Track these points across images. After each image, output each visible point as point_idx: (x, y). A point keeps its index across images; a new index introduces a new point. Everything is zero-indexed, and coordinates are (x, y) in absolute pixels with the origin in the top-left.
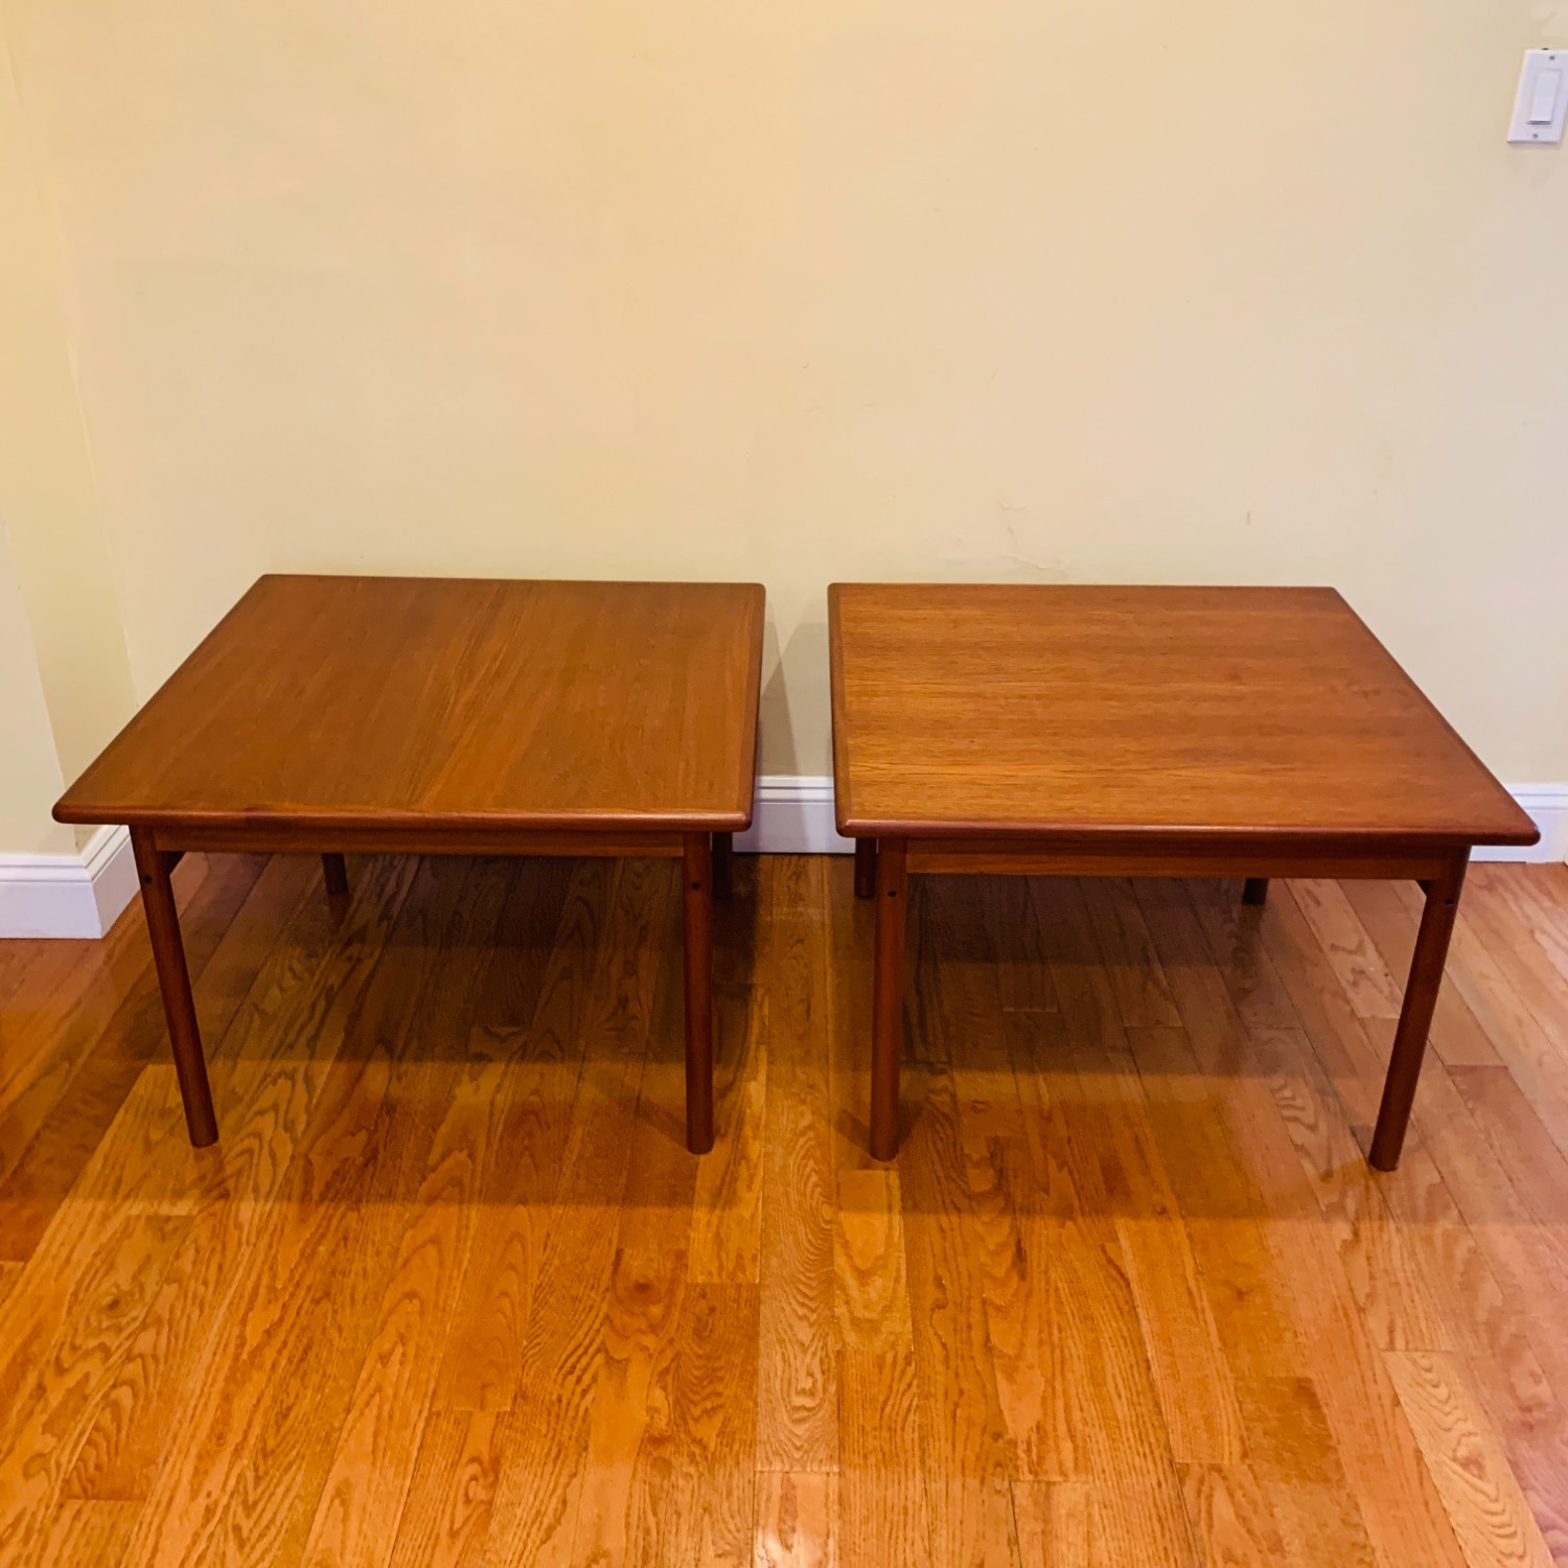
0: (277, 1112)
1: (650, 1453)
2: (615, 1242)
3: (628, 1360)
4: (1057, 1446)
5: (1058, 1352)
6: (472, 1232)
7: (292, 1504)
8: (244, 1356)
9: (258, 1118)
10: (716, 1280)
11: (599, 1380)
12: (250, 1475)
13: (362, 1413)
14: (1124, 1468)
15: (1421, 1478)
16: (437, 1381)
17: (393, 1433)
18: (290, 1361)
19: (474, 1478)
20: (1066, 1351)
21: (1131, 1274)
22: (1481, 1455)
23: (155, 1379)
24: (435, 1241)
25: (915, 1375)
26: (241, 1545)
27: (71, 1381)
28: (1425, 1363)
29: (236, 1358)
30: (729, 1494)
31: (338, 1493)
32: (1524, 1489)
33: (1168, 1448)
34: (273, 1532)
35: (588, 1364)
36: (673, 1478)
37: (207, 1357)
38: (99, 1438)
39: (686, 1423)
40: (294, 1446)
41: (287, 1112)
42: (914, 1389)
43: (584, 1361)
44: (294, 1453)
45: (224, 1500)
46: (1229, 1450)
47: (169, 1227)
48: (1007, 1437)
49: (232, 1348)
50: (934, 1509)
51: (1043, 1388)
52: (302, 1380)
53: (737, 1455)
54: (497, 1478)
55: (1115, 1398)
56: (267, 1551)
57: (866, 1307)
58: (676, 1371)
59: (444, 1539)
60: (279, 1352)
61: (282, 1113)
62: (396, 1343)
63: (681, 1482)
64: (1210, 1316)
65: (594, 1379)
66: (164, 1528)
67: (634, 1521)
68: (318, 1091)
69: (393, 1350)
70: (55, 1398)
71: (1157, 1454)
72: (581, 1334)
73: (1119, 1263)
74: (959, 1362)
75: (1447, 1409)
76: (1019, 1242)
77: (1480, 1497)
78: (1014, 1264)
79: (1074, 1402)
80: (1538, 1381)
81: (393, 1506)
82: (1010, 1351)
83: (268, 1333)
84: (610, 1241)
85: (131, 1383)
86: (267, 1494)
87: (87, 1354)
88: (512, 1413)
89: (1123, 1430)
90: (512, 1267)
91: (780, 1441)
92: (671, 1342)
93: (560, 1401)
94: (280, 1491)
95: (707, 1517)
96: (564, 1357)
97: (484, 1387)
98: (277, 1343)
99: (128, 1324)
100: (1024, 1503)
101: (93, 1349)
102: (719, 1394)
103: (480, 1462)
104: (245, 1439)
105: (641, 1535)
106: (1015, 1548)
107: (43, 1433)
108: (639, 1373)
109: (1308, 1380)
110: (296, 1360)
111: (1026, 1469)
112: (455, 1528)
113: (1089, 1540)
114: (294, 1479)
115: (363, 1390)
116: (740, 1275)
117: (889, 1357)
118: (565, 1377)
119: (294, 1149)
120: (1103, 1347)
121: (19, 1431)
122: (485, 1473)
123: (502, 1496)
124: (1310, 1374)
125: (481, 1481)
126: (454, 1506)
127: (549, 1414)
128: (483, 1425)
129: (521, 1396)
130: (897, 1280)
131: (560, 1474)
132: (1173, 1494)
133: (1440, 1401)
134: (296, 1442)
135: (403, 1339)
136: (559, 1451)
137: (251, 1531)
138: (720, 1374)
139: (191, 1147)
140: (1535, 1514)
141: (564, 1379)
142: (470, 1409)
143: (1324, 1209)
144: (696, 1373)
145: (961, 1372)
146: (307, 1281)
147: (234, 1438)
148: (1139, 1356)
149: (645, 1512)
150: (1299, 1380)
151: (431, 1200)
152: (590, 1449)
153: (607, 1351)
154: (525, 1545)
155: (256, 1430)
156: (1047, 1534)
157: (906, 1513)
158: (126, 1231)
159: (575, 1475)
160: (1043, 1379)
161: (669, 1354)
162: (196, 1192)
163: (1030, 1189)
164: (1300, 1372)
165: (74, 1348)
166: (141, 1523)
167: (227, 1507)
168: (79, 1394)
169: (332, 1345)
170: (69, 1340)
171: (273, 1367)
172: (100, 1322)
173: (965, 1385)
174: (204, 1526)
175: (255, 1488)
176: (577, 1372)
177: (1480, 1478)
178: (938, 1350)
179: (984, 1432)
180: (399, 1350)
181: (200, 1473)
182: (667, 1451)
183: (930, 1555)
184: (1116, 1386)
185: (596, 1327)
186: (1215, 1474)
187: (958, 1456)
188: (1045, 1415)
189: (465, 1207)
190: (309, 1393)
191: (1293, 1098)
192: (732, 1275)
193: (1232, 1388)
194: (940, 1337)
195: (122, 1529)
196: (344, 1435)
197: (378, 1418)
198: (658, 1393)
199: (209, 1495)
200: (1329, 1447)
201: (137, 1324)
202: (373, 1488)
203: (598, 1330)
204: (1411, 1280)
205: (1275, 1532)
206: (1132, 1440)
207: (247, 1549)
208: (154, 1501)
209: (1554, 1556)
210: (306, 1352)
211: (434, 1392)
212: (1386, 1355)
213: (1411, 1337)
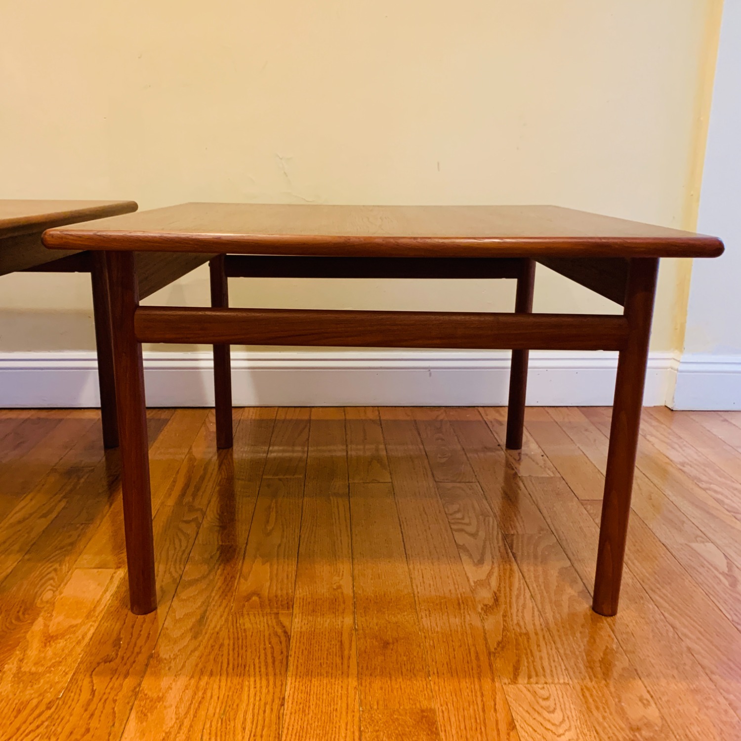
28: (543, 693)
109: (432, 711)
124: (435, 705)
133: (554, 724)
145: (97, 713)
164: (425, 704)
212: (511, 689)
213: (533, 673)
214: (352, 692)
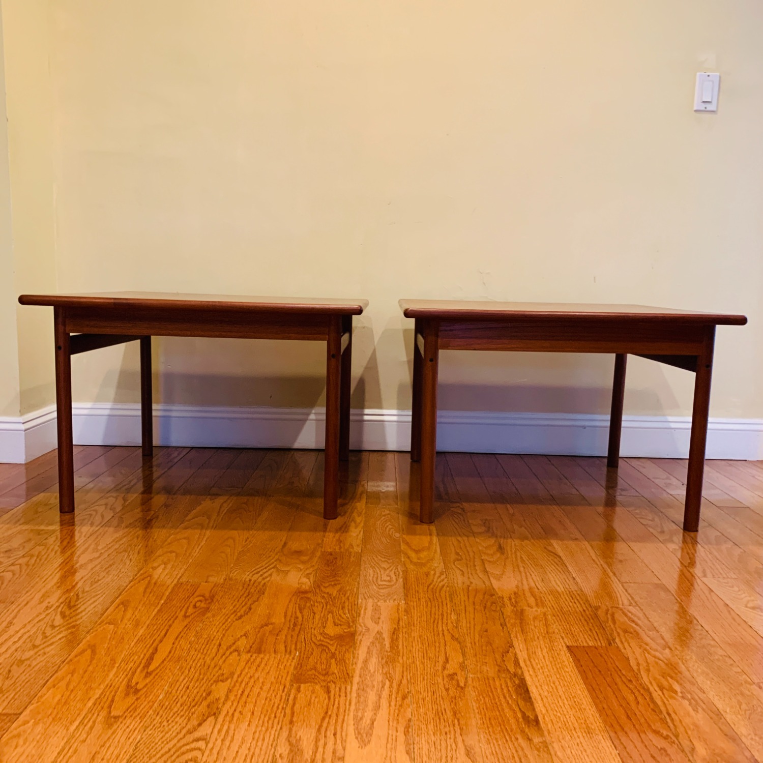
0: (107, 506)
1: (299, 596)
2: (283, 540)
3: (288, 571)
4: (526, 598)
5: (523, 574)
6: (207, 537)
7: (96, 606)
8: (76, 566)
9: (96, 507)
10: (337, 551)
11: (273, 575)
12: (73, 598)
14: (564, 606)
15: (729, 611)
16: (182, 574)
17: (156, 588)
18: (101, 568)
19: (201, 601)
20: (528, 574)
21: (561, 554)
23: (26, 571)
25: (446, 577)
26: (64, 617)
28: (724, 581)
29: (73, 566)
30: (343, 608)
31: (122, 603)
33: (587, 601)
34: (83, 614)
35: (267, 571)
36: (312, 603)
37: (56, 565)
39: (320, 588)
41: (112, 506)
42: (445, 581)
43: (265, 570)
45: (57, 604)
46: (622, 602)
47: (43, 532)
48: (498, 596)
49: (70, 564)
50: (458, 614)
51: (516, 583)
52: (107, 573)
53: (348, 597)
54: (212, 600)
55: (556, 586)
57: (419, 559)
58: (315, 574)
59: (181, 617)
61: (109, 506)
62: (161, 564)
63: (316, 604)
65: (270, 575)
66: (21, 611)
67: (289, 614)
68: (129, 501)
69: (159, 565)
71: (581, 602)
72: (264, 563)
73: (554, 551)
74: (470, 575)
75: (739, 593)
76: (500, 545)
78: (497, 550)
79: (534, 587)
81: (153, 607)
82: (497, 573)
84: (281, 540)
86: (82, 603)
88: (223, 584)
89: (562, 595)
90: (227, 546)
91: (372, 594)
92: (313, 566)
93: (250, 581)
94: (89, 603)
95: (330, 614)
96: (253, 569)
97: (208, 576)
98: (96, 562)
99: (14, 556)
100: (509, 614)
102: (338, 581)
103: (203, 596)
104: (73, 587)
105: (293, 619)
106: (505, 627)
108: (295, 574)
110: (104, 568)
111: (509, 605)
112: (187, 614)
113: (547, 625)
114: (98, 599)
115: (141, 576)
116: (351, 550)
117: (432, 572)
119: (114, 514)
120: (548, 573)
122: (206, 600)
123: (215, 606)
125: (204, 602)
126: (188, 608)
127: (244, 585)
128: (206, 587)
129: (228, 579)
130: (435, 553)
131: (248, 601)
132: (592, 613)
133: (735, 591)
134: (102, 589)
135: (165, 564)
136: (248, 595)
137: (70, 614)
138: (340, 575)
139: (59, 512)
141: (253, 575)
142: (200, 582)
143: (662, 540)
144: (328, 575)
145: (471, 577)
146: (115, 547)
148: (568, 576)
149: (295, 612)
150: (657, 584)
151: (186, 528)
152: (266, 594)
153: (277, 568)
154: (227, 620)
156: (523, 623)
157: (442, 615)
158: (19, 533)
159: (257, 601)
161: (311, 570)
162: (59, 524)
166: (9, 610)
169: (126, 564)
173: (473, 581)
174: (44, 611)
175: (76, 601)
176: (261, 573)
178: (458, 572)
179: (485, 594)
180: (163, 566)
181: (45, 596)
182: (309, 595)
183: (457, 628)
185: (271, 562)
186: (615, 609)
188: (518, 590)
189: (204, 531)
191: (640, 513)
192: (347, 550)
193: (620, 586)
194: (459, 568)
198: (305, 579)
199: (49, 603)
201: (20, 556)
202: (143, 602)
203: (273, 563)
205: (652, 625)
207: (67, 618)
208: (18, 604)
210: (111, 565)
211: (181, 577)
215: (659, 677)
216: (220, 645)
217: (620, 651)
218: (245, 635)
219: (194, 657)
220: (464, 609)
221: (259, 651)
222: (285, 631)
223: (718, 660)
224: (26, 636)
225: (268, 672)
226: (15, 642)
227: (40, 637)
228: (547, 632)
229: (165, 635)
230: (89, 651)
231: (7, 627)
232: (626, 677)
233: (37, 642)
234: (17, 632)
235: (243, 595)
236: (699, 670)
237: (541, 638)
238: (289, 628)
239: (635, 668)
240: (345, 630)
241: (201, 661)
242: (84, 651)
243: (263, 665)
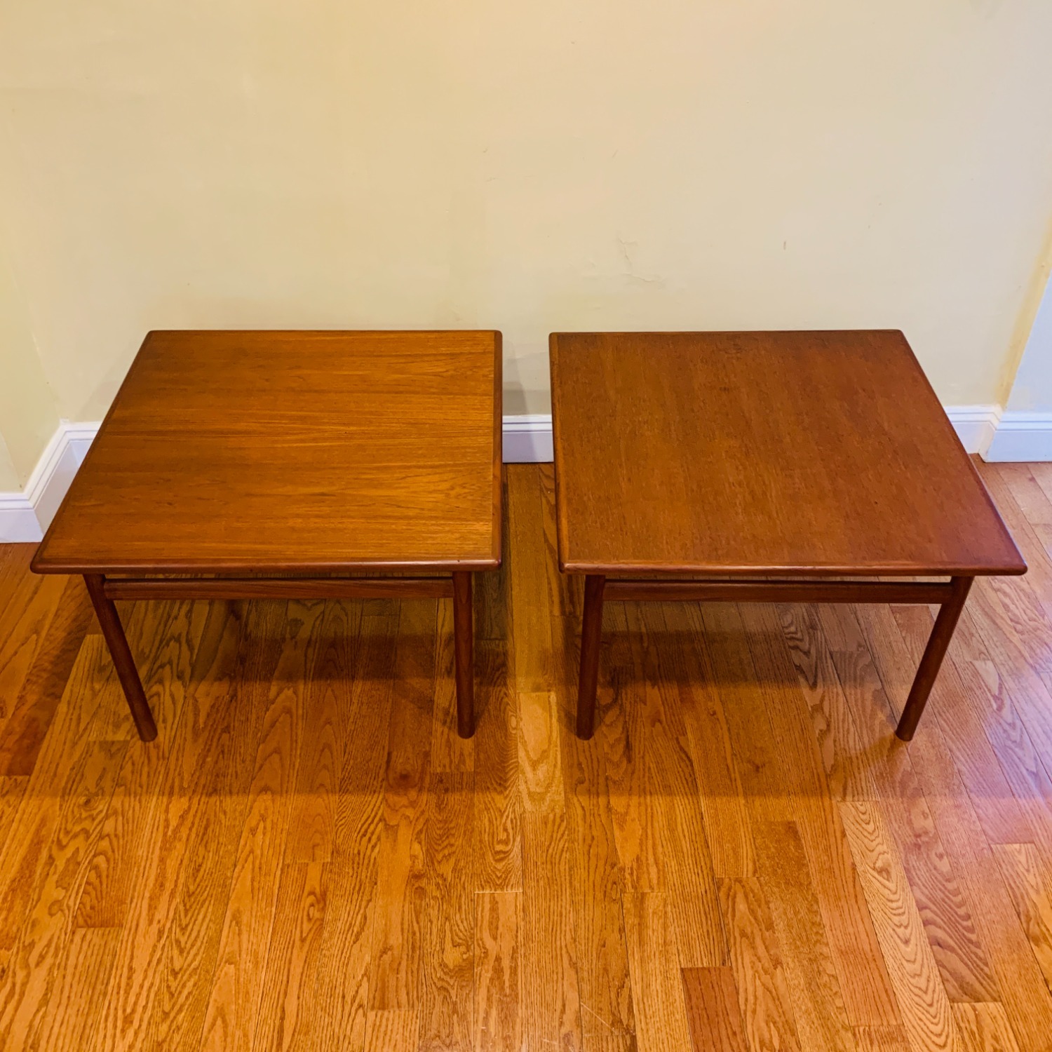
0: (171, 665)
1: (413, 885)
2: (386, 748)
3: (398, 825)
4: (648, 869)
5: (649, 809)
6: (300, 745)
7: (208, 926)
8: (170, 833)
9: (160, 670)
10: (448, 770)
11: (382, 839)
12: (181, 907)
13: (243, 867)
14: (686, 882)
15: (854, 882)
16: (286, 845)
17: (263, 879)
18: (197, 835)
19: (312, 905)
20: (654, 808)
21: (694, 757)
22: (889, 865)
23: (118, 851)
24: (277, 751)
25: (566, 827)
26: (181, 952)
27: (69, 852)
28: (862, 809)
29: (165, 834)
30: (460, 907)
31: (234, 917)
32: (911, 885)
33: (712, 869)
34: (199, 943)
35: (375, 829)
36: (427, 900)
37: (147, 834)
38: (90, 888)
39: (433, 863)
40: (205, 890)
41: (178, 664)
42: (565, 837)
43: (372, 827)
44: (206, 892)
45: (168, 925)
46: (747, 867)
47: (114, 749)
48: (619, 866)
49: (161, 828)
50: (577, 912)
51: (640, 833)
52: (206, 846)
53: (464, 883)
54: (325, 904)
55: (682, 838)
56: (196, 955)
57: (537, 785)
58: (427, 830)
59: (298, 943)
60: (190, 829)
61: (174, 666)
62: (260, 821)
63: (432, 902)
64: (739, 782)
65: (379, 839)
66: (136, 943)
67: (406, 926)
68: (196, 651)
69: (258, 824)
70: (60, 864)
71: (705, 872)
72: (369, 809)
73: (686, 749)
74: (592, 818)
75: (873, 838)
76: (628, 737)
77: (887, 892)
78: (624, 753)
79: (658, 841)
80: (926, 818)
81: (266, 923)
82: (622, 810)
83: (182, 817)
84: (384, 747)
85: (103, 853)
86: (193, 919)
87: (76, 836)
88: (332, 863)
89: (686, 858)
90: (325, 767)
91: (488, 874)
92: (423, 812)
93: (359, 854)
94: (200, 917)
95: (447, 923)
96: (359, 826)
97: (314, 846)
98: (188, 823)
99: (98, 814)
100: (629, 906)
101: (79, 832)
102: (452, 845)
103: (315, 895)
104: (176, 886)
105: (410, 936)
106: (623, 935)
107: (57, 887)
108: (405, 833)
109: (794, 822)
110: (201, 834)
111: (630, 885)
112: (303, 936)
113: (665, 928)
114: (207, 910)
115: (242, 852)
116: (462, 766)
117: (551, 816)
118: (361, 838)
119: (185, 691)
120: (676, 805)
121: (42, 888)
122: (318, 902)
123: (329, 916)
124: (795, 819)
125: (316, 906)
126: (302, 923)
127: (353, 863)
128: (314, 873)
129: (336, 852)
130: (555, 766)
131: (362, 900)
132: (713, 897)
133: (869, 833)
134: (207, 886)
135: (263, 818)
136: (361, 885)
137: (186, 943)
138: (453, 832)
140: (917, 902)
141: (361, 840)
142: (306, 861)
143: (810, 709)
144: (438, 832)
145: (593, 824)
146: (202, 781)
147: (169, 886)
148: (697, 810)
149: (412, 922)
150: (789, 823)
151: (273, 724)
152: (379, 884)
153: (385, 820)
154: (344, 945)
155: (182, 880)
156: (641, 926)
157: (561, 916)
158: (88, 752)
159: (370, 900)
160: (640, 827)
161: (422, 821)
163: (635, 702)
164: (789, 817)
165: (67, 833)
166: (122, 941)
167: (171, 928)
168: (74, 861)
169: (221, 824)
170: (63, 826)
171: (188, 840)
172: (81, 814)
173: (595, 833)
174: (159, 941)
175: (186, 916)
176: (368, 835)
177: (888, 880)
178: (580, 811)
179: (606, 863)
180: (262, 825)
181: (152, 908)
182: (423, 883)
183: (575, 941)
184: (683, 830)
185: (377, 805)
186: (737, 883)
187: (591, 879)
188: (642, 850)
189: (294, 728)
190: (211, 854)
191: (796, 633)
192: (458, 767)
193: (750, 830)
194: (581, 803)
195: (111, 945)
196: (234, 882)
197: (253, 869)
198: (416, 846)
199: (159, 922)
200: (803, 865)
201: (103, 814)
202: (254, 914)
203: (380, 807)
204: (859, 755)
205: (770, 918)
206: (691, 866)
207: (185, 954)
208: (128, 926)
209: (925, 925)
210: (206, 829)
211: (284, 853)
212: (840, 805)
213: (856, 793)
214: (742, 808)
215: (763, 1024)
216: (344, 997)
217: (732, 975)
218: (365, 974)
219: (322, 1023)
220: (583, 898)
221: (383, 1006)
222: (404, 963)
223: (825, 985)
224: (152, 996)
225: (395, 1045)
226: (145, 1007)
227: (167, 997)
228: (665, 942)
229: (288, 982)
230: (219, 1022)
231: (130, 978)
232: (731, 1028)
233: (167, 1008)
234: (142, 987)
235: (354, 887)
236: (803, 1008)
237: (657, 954)
238: (408, 955)
239: (742, 1007)
240: (465, 956)
241: (329, 1028)
242: (215, 1020)
243: (389, 1033)
